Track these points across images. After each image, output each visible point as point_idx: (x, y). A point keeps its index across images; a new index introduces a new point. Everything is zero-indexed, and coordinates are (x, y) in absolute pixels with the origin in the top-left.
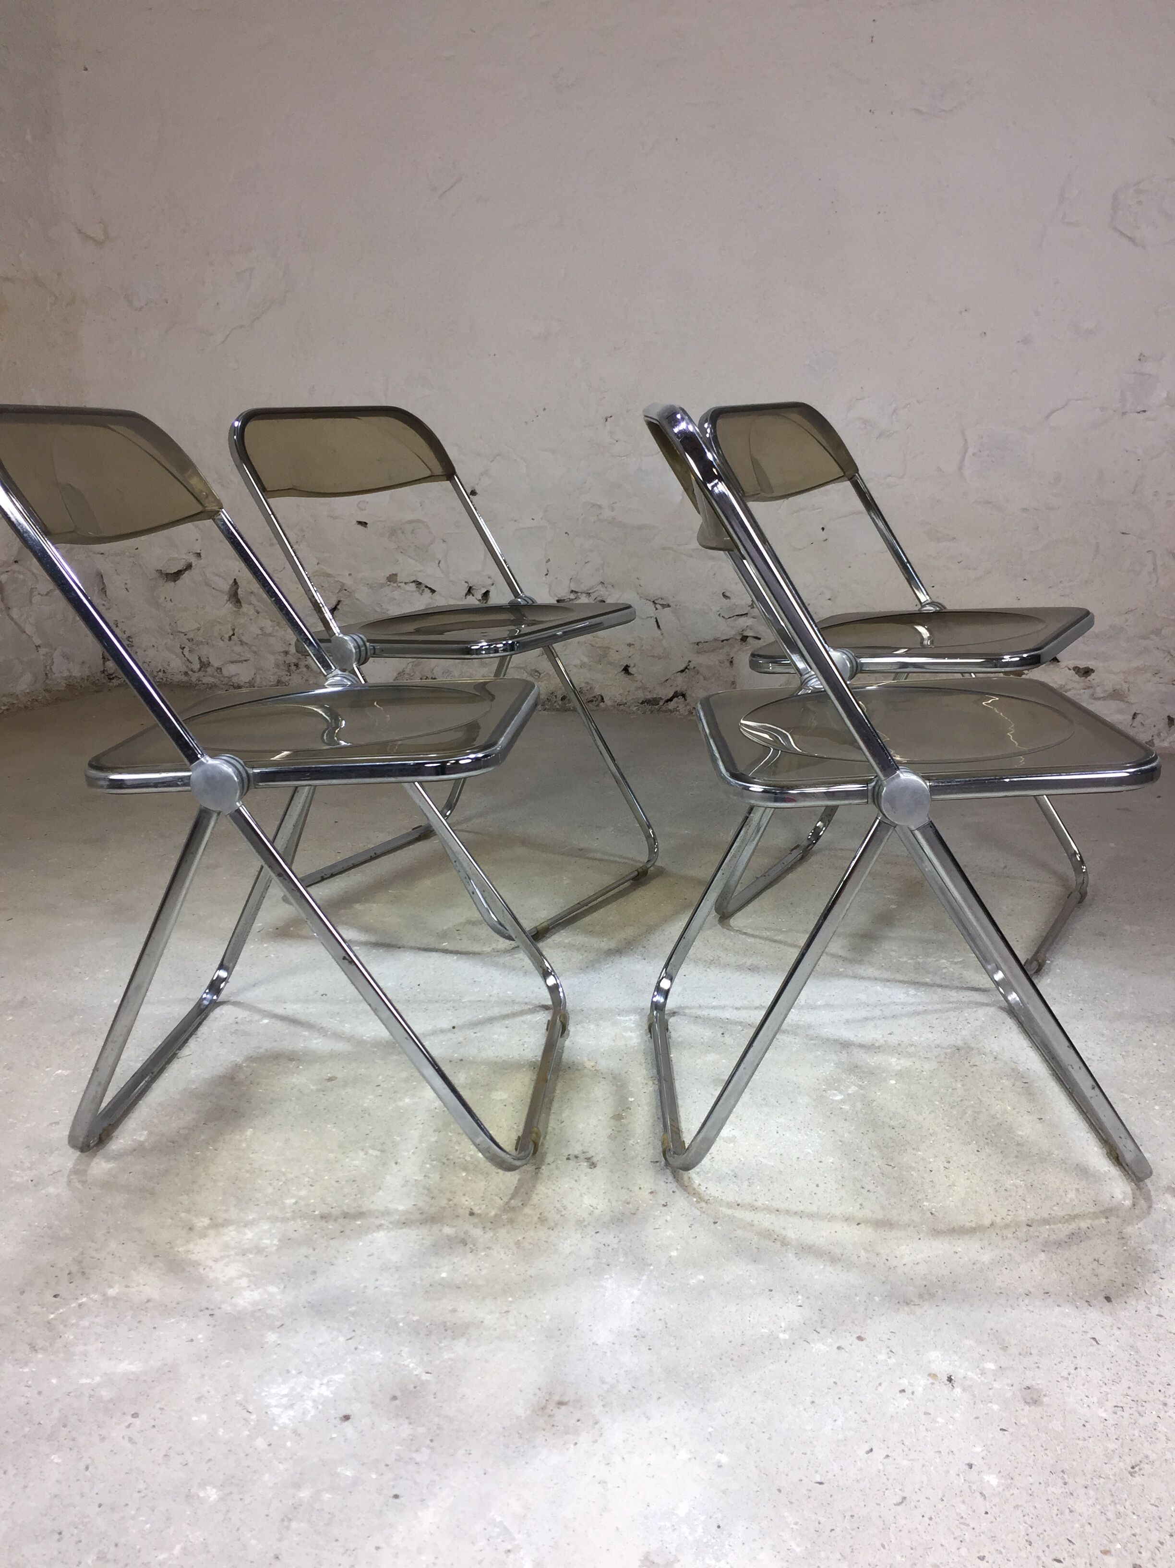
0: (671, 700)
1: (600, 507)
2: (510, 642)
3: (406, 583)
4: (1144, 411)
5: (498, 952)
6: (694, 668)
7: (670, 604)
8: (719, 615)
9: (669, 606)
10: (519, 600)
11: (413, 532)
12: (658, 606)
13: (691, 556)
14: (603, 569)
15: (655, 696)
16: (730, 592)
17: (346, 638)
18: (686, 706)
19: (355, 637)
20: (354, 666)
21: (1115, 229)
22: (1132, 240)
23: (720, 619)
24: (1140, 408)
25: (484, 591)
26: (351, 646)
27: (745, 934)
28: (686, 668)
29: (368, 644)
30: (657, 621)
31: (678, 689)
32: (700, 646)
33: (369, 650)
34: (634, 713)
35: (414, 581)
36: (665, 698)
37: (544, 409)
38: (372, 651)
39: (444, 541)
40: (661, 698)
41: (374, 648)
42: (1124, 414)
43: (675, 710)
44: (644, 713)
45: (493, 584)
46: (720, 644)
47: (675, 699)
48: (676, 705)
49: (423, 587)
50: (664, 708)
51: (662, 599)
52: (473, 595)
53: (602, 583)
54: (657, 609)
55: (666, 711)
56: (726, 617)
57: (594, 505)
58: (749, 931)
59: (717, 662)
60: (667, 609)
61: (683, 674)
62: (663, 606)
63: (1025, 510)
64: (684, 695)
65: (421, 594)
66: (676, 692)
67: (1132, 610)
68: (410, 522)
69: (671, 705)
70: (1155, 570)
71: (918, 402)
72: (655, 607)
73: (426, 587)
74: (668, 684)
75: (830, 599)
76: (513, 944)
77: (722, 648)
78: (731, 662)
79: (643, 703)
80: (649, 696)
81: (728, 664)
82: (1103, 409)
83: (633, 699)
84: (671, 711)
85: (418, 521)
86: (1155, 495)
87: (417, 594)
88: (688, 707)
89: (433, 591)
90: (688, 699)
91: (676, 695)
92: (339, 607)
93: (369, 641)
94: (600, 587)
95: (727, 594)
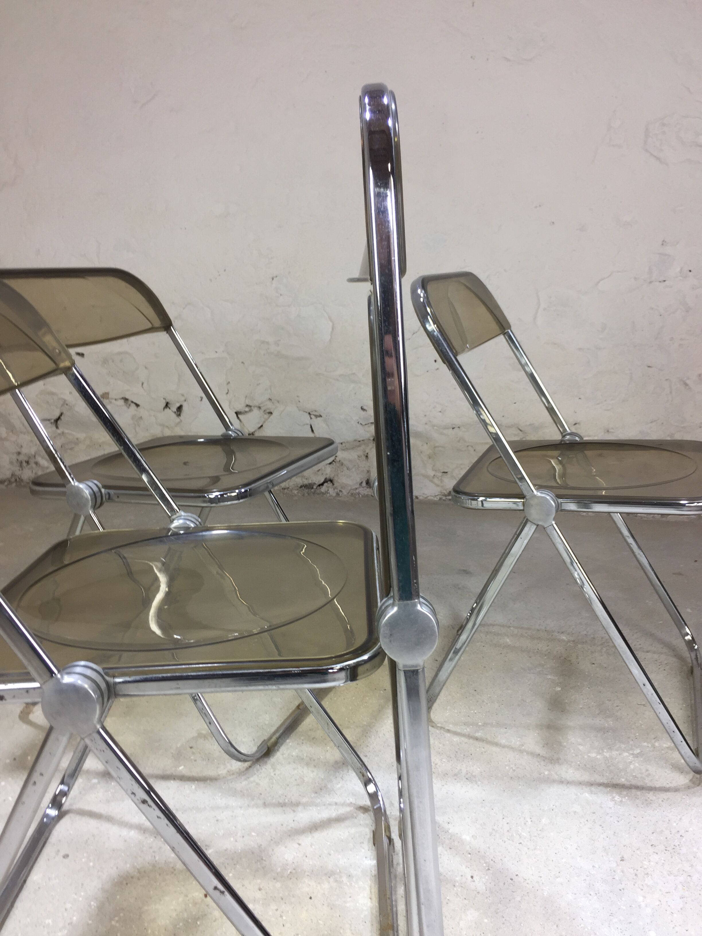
0: (322, 484)
1: (268, 343)
2: (243, 490)
3: (116, 400)
4: (665, 281)
5: (233, 774)
6: (340, 461)
7: (322, 414)
8: (358, 423)
9: (321, 416)
10: (230, 432)
11: (121, 361)
12: (312, 417)
13: (338, 380)
14: (271, 389)
15: (310, 482)
16: (366, 406)
17: (81, 486)
18: (334, 489)
19: (90, 484)
20: (91, 512)
21: (647, 151)
22: (658, 158)
23: (359, 426)
24: (662, 279)
25: (178, 405)
26: (87, 492)
27: (449, 731)
28: (333, 461)
29: (103, 490)
30: (311, 427)
31: (328, 477)
32: (344, 445)
33: (104, 495)
34: (296, 495)
35: (123, 398)
36: (317, 483)
37: (225, 270)
38: (107, 496)
39: (146, 368)
40: (315, 484)
41: (109, 494)
42: (651, 282)
43: (327, 492)
44: (303, 495)
45: (185, 401)
46: (358, 444)
47: (326, 484)
48: (327, 489)
49: (130, 402)
50: (318, 491)
51: (315, 411)
52: (169, 408)
53: (270, 399)
54: (311, 418)
55: (318, 494)
56: (364, 424)
57: (263, 342)
58: (451, 727)
59: (356, 457)
60: (318, 419)
61: (331, 466)
62: (316, 416)
63: (580, 349)
64: (331, 481)
65: (128, 408)
66: (326, 479)
67: (655, 421)
68: (120, 353)
69: (323, 489)
70: (671, 392)
71: (505, 271)
72: (310, 416)
73: (132, 402)
74: (320, 473)
75: (440, 412)
76: (247, 764)
77: (359, 446)
78: (367, 457)
79: (301, 487)
80: (306, 482)
81: (364, 458)
82: (635, 279)
83: (294, 484)
84: (323, 493)
85: (126, 353)
86: (671, 340)
87: (125, 408)
88: (336, 490)
89: (137, 405)
90: (336, 484)
91: (326, 481)
92: (62, 418)
93: (105, 487)
94: (268, 403)
95: (365, 408)
